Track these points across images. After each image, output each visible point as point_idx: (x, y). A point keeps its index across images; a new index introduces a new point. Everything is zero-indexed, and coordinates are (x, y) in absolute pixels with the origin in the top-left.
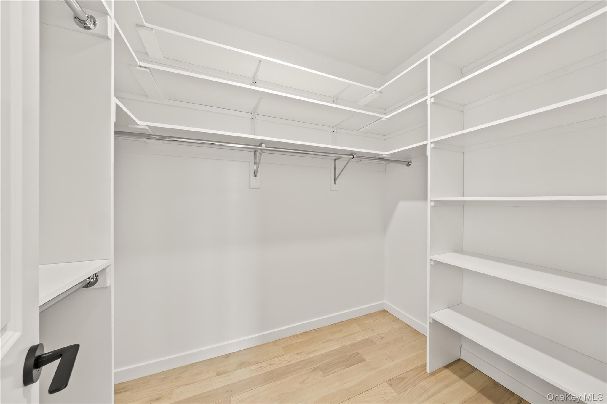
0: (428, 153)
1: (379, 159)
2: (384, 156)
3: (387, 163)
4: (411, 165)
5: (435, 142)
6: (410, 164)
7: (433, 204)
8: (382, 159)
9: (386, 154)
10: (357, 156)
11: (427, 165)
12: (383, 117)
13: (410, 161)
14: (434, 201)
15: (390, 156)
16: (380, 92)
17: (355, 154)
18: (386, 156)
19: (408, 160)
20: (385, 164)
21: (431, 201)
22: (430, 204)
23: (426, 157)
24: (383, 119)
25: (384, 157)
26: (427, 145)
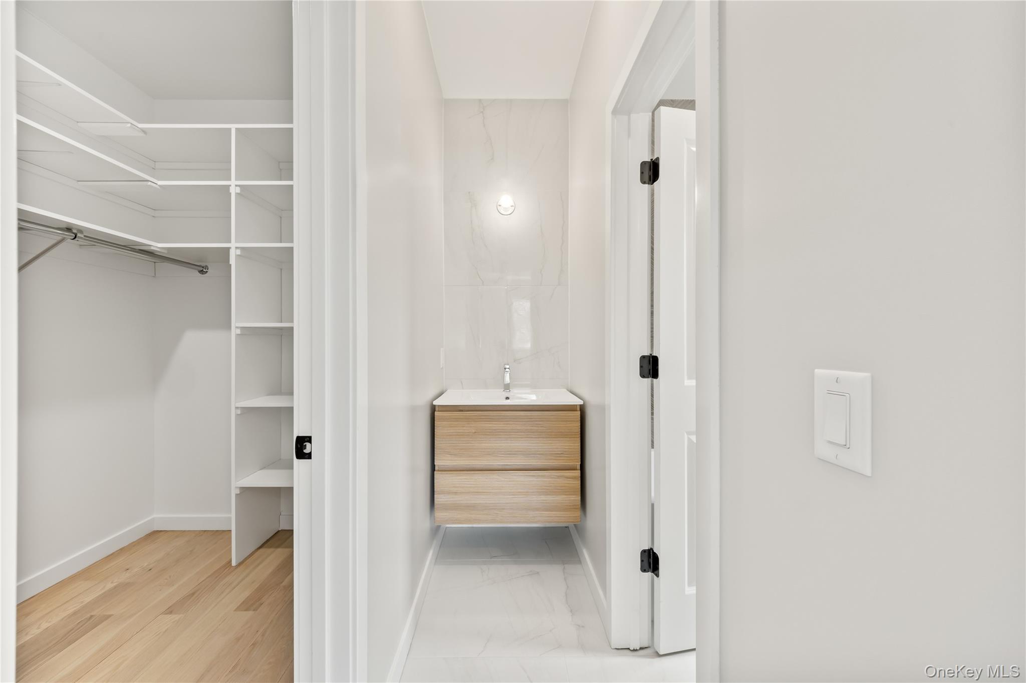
0: (233, 261)
1: (140, 251)
2: (152, 248)
3: (157, 261)
4: (207, 272)
5: (242, 249)
6: (206, 270)
7: (238, 331)
8: (148, 254)
9: (157, 246)
10: (85, 236)
11: (230, 277)
12: (151, 180)
13: (206, 267)
14: (241, 327)
15: (166, 252)
16: (144, 131)
17: (81, 232)
18: (158, 250)
19: (203, 264)
20: (155, 262)
21: (237, 327)
22: (235, 331)
23: (230, 265)
24: (149, 183)
25: (152, 250)
26: (230, 250)
